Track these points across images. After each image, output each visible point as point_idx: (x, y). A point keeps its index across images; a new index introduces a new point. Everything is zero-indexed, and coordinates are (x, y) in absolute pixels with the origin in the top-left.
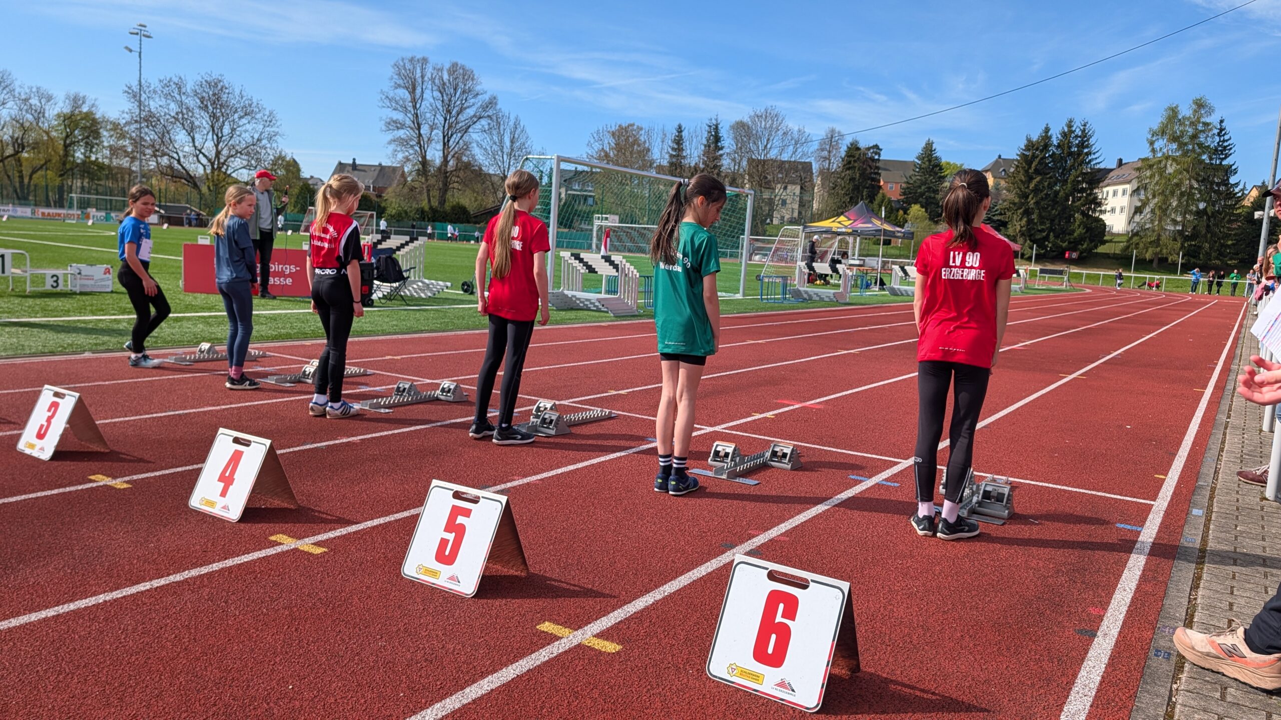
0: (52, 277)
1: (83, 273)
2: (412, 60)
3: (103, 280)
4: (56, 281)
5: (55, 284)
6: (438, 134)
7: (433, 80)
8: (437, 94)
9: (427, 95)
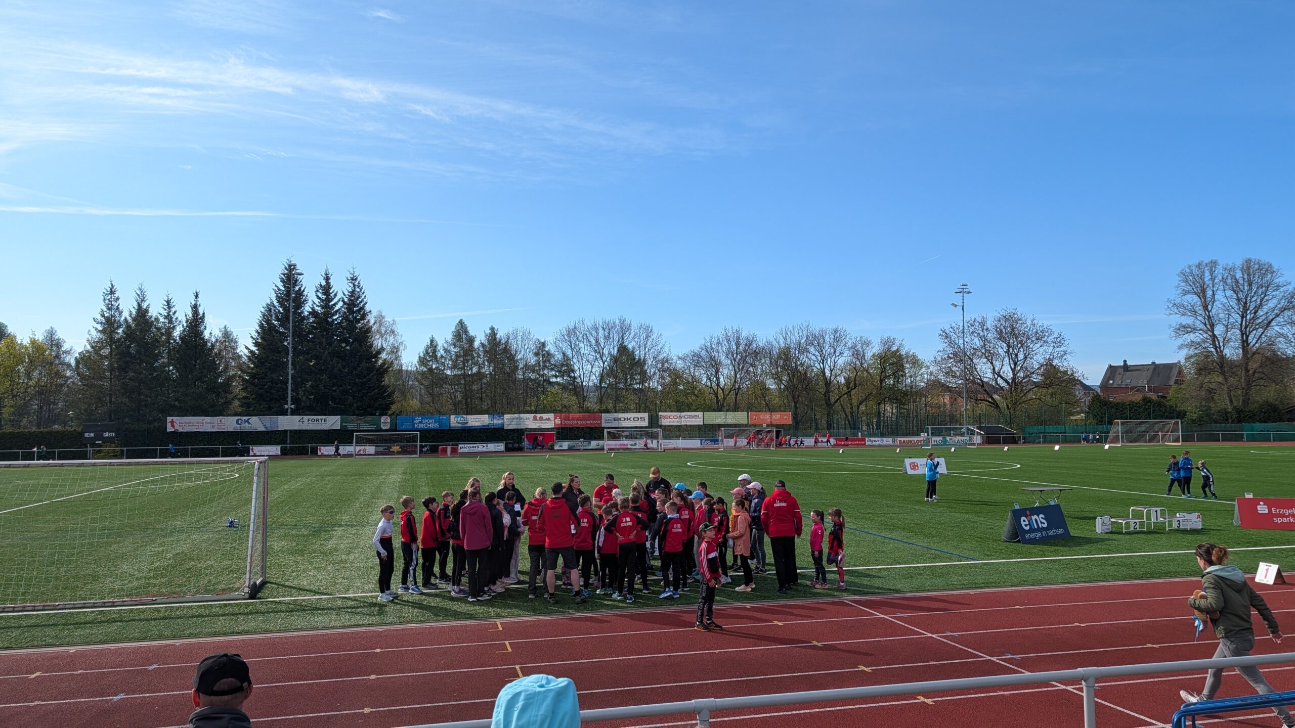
2: (1199, 265)
3: (1196, 522)
4: (1179, 524)
6: (1235, 333)
7: (1223, 280)
8: (1230, 293)
9: (1219, 296)
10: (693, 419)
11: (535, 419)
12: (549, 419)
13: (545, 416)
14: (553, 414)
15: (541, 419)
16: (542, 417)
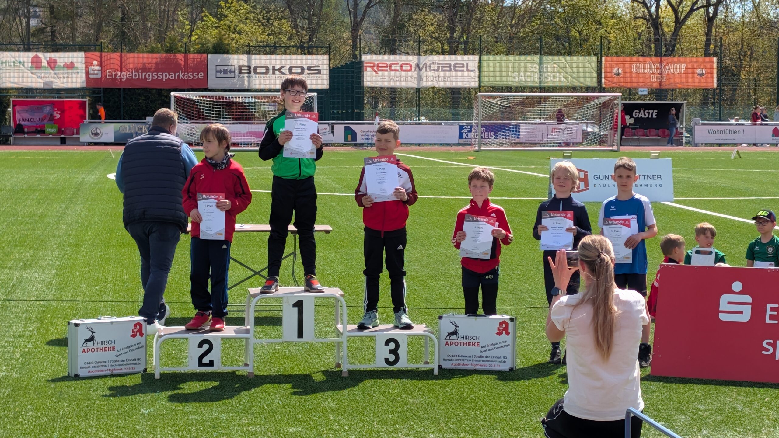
0: (387, 343)
1: (461, 332)
3: (494, 346)
4: (394, 352)
5: (392, 358)
10: (453, 73)
11: (36, 64)
12: (71, 66)
13: (62, 57)
14: (82, 54)
15: (52, 64)
16: (55, 62)
